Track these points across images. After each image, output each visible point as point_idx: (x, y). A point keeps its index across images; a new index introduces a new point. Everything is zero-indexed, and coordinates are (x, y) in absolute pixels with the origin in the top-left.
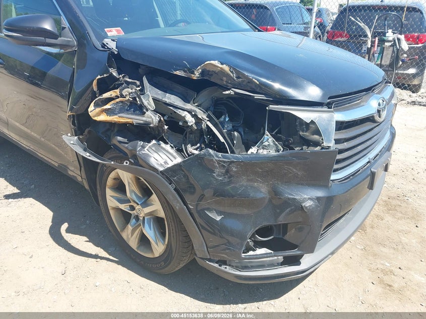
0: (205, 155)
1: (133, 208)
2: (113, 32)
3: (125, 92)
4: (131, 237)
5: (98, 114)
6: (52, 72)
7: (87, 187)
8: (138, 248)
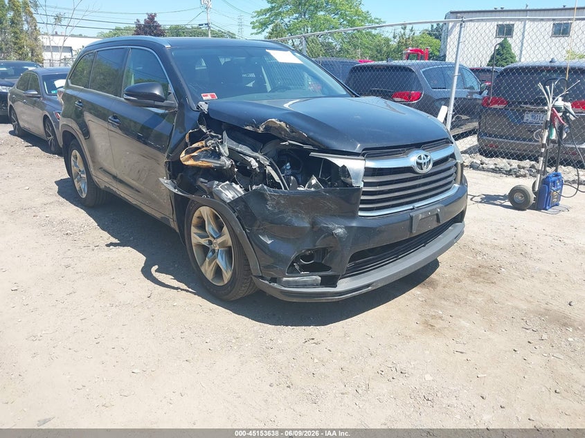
0: (260, 189)
1: (210, 242)
2: (207, 97)
3: (209, 143)
4: (208, 270)
5: (187, 160)
6: (158, 128)
7: (178, 231)
8: (213, 279)
